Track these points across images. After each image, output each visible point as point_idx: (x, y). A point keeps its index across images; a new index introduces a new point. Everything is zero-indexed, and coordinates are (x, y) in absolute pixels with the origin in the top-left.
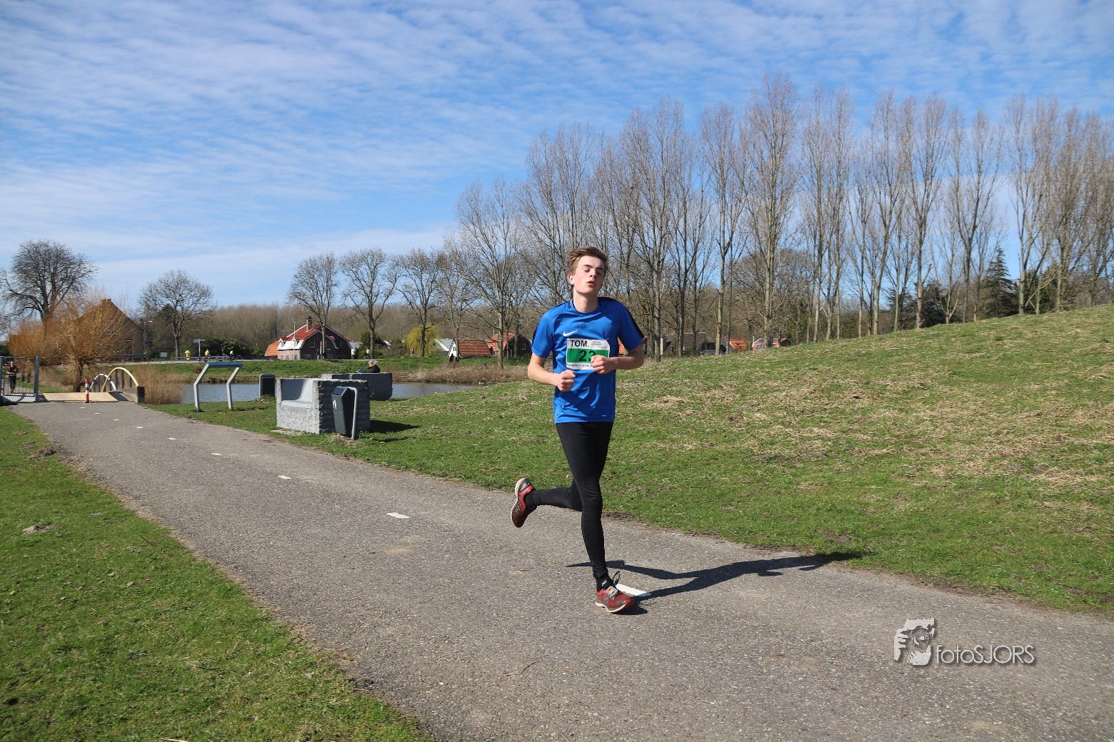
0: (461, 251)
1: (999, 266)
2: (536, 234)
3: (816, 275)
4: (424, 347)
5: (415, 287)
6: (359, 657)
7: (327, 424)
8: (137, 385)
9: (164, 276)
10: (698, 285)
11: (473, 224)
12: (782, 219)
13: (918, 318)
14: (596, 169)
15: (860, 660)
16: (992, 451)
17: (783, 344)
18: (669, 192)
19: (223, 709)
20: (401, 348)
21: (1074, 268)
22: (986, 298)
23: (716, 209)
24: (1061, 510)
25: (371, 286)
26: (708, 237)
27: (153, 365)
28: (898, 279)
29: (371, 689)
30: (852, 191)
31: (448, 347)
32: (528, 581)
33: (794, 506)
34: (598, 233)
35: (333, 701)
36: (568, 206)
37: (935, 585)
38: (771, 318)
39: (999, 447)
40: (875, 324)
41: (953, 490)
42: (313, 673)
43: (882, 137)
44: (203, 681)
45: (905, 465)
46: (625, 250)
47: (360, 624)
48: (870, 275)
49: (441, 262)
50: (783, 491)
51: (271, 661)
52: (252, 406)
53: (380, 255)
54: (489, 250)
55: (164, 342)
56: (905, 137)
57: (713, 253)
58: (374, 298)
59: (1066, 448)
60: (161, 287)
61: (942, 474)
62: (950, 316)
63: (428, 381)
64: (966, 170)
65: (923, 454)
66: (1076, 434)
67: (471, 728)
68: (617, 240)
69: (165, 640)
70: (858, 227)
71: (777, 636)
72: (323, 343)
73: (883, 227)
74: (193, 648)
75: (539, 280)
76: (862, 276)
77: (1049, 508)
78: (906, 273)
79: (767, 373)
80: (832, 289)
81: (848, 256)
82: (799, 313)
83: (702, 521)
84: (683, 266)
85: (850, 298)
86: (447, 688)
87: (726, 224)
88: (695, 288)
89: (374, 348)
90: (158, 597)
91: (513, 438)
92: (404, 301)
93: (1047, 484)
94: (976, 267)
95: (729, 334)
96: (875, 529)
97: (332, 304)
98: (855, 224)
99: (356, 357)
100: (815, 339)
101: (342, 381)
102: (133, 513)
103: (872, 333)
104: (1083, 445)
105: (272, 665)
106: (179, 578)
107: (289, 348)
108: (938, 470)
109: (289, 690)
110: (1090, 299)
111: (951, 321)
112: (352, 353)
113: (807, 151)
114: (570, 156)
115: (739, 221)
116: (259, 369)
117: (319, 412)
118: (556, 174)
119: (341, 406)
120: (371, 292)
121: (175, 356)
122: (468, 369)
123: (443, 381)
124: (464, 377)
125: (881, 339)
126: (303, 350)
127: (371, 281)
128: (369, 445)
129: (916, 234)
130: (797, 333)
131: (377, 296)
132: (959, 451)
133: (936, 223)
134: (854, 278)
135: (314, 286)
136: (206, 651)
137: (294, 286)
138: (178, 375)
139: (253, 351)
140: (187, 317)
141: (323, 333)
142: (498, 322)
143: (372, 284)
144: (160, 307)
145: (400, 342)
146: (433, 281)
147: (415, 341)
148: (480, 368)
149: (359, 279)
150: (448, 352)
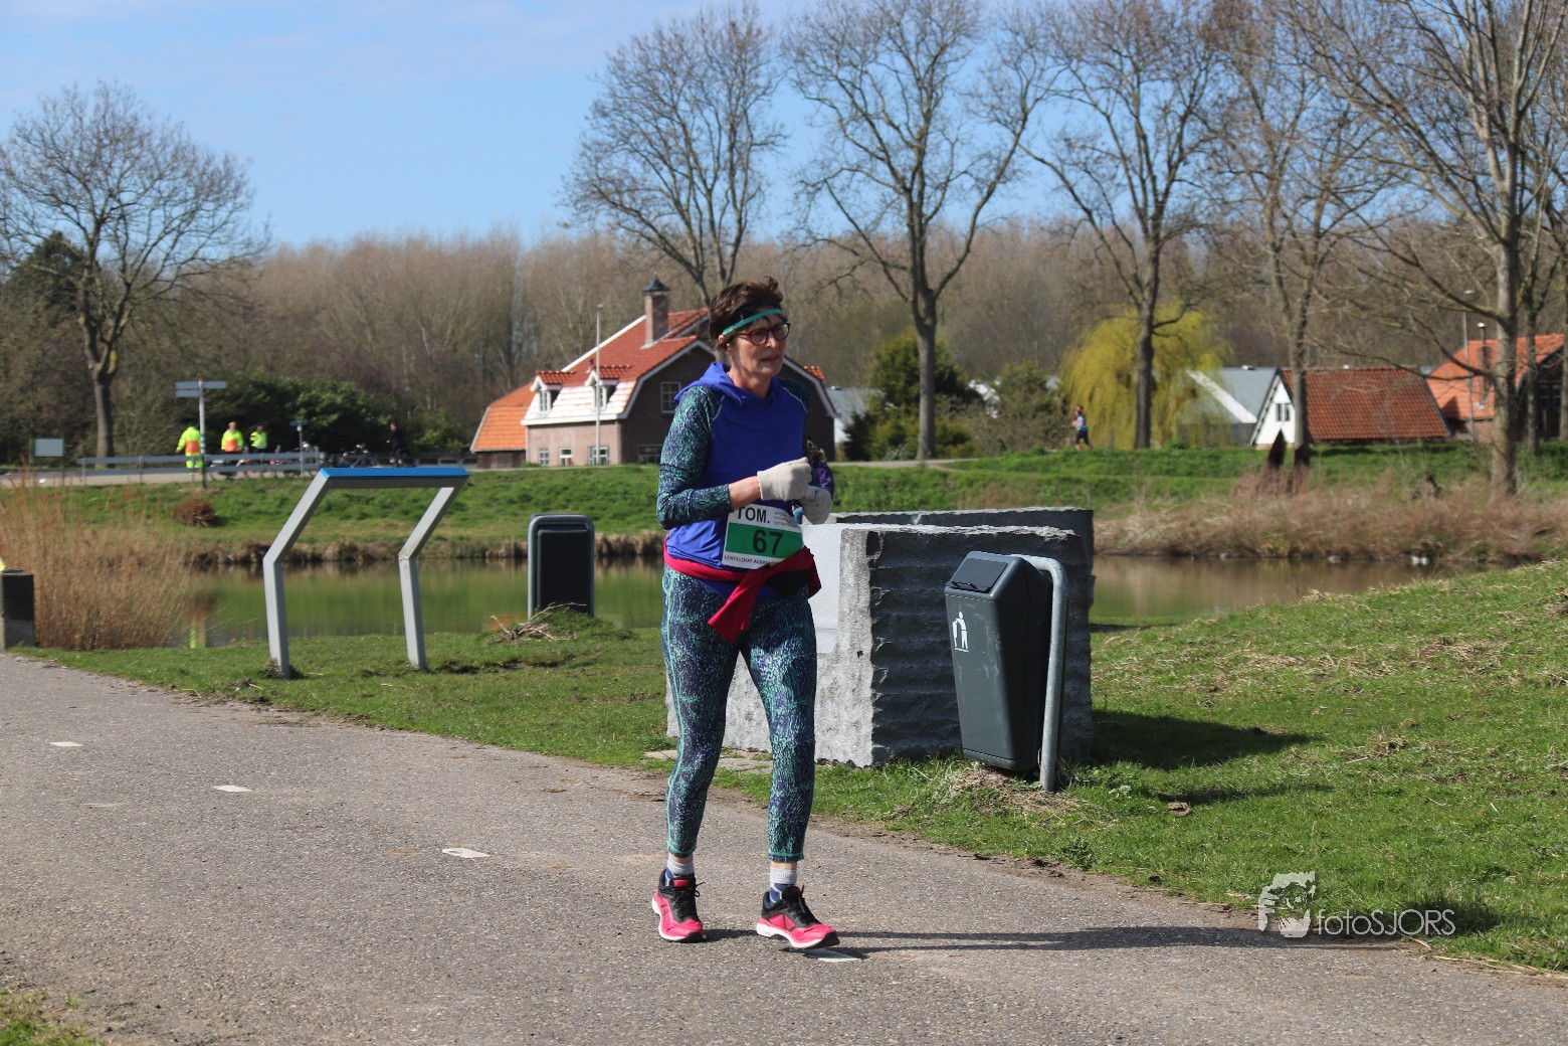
4: (1149, 404)
9: (38, 114)
20: (1047, 408)
25: (920, 145)
31: (1254, 404)
53: (957, 11)
55: (44, 395)
58: (932, 196)
60: (25, 160)
63: (1174, 554)
89: (931, 416)
92: (1062, 207)
99: (855, 452)
101: (978, 531)
112: (842, 436)
119: (991, 640)
120: (918, 169)
121: (90, 453)
122: (1352, 499)
123: (1241, 555)
124: (1334, 534)
126: (635, 427)
127: (917, 121)
131: (943, 187)
135: (673, 149)
137: (596, 152)
139: (419, 430)
140: (138, 284)
142: (1492, 280)
143: (923, 135)
144: (25, 250)
145: (1042, 385)
146: (1189, 111)
147: (1109, 379)
148: (1406, 492)
149: (866, 116)
150: (1254, 425)
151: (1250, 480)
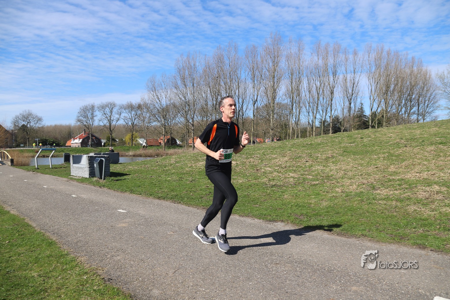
0: (148, 102)
1: (361, 110)
2: (179, 96)
3: (291, 112)
4: (133, 142)
5: (128, 117)
6: (106, 269)
7: (92, 174)
8: (10, 158)
9: (22, 112)
10: (244, 117)
11: (153, 91)
12: (277, 91)
13: (331, 130)
14: (203, 69)
15: (308, 265)
16: (359, 182)
17: (278, 140)
18: (232, 79)
19: (48, 293)
20: (123, 142)
21: (390, 110)
22: (357, 122)
23: (251, 86)
24: (385, 204)
25: (110, 117)
26: (248, 97)
27: (17, 150)
28: (323, 115)
29: (111, 282)
30: (305, 79)
31: (142, 142)
32: (176, 237)
33: (282, 205)
34: (204, 96)
35: (95, 288)
36: (191, 84)
37: (338, 235)
38: (273, 130)
39: (362, 180)
40: (314, 132)
41: (344, 197)
42: (87, 276)
43: (316, 58)
44: (39, 282)
45: (326, 188)
46: (215, 102)
47: (106, 256)
48: (312, 113)
49: (139, 107)
50: (278, 198)
51: (69, 272)
52: (61, 166)
53: (114, 104)
54: (159, 102)
55: (22, 140)
56: (325, 58)
57: (250, 104)
58: (112, 122)
59: (387, 180)
60: (21, 117)
61: (340, 191)
62: (343, 129)
63: (134, 156)
64: (349, 71)
65: (333, 183)
66: (391, 175)
67: (153, 297)
68: (211, 98)
69: (23, 265)
70: (307, 94)
71: (276, 256)
72: (90, 140)
73: (317, 94)
74: (35, 268)
75: (179, 114)
76: (309, 113)
77: (381, 203)
78: (326, 113)
79: (271, 152)
80: (297, 118)
81: (303, 106)
82: (284, 128)
83: (246, 211)
84: (238, 109)
85: (304, 122)
86: (143, 281)
87: (255, 92)
88: (243, 118)
89: (112, 143)
90: (20, 247)
91: (169, 178)
92: (124, 123)
93: (380, 194)
94: (353, 110)
95: (256, 137)
96: (314, 213)
97: (94, 124)
98: (306, 93)
99: (104, 146)
100: (290, 138)
101: (98, 156)
102: (9, 212)
103: (313, 136)
104: (393, 179)
105: (69, 273)
106: (29, 239)
107: (76, 142)
108: (338, 190)
109: (77, 284)
110: (396, 122)
111: (343, 131)
112: (103, 144)
113: (287, 63)
114: (192, 64)
115: (260, 91)
116: (63, 151)
117: (88, 169)
118: (187, 71)
119: (98, 166)
120: (110, 119)
121: (26, 146)
122: (150, 151)
123: (140, 156)
124: (149, 154)
125: (316, 138)
126: (82, 143)
127: (110, 115)
128: (110, 182)
129: (330, 97)
130: (283, 136)
131: (113, 121)
132: (347, 182)
133: (337, 93)
134: (306, 114)
135: (86, 117)
136: (41, 269)
137: (78, 117)
138: (28, 154)
139: (61, 144)
140: (32, 129)
141: (90, 136)
142: (163, 132)
143: (111, 116)
144: (20, 125)
145: (123, 140)
146: (136, 115)
147: (129, 139)
148: (155, 150)
149: (105, 114)
150: (142, 144)
151: (141, 149)
